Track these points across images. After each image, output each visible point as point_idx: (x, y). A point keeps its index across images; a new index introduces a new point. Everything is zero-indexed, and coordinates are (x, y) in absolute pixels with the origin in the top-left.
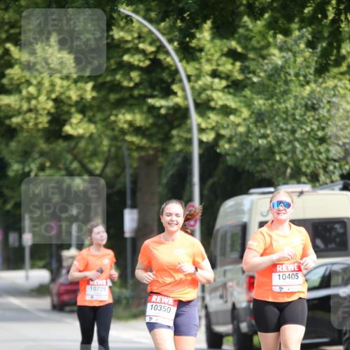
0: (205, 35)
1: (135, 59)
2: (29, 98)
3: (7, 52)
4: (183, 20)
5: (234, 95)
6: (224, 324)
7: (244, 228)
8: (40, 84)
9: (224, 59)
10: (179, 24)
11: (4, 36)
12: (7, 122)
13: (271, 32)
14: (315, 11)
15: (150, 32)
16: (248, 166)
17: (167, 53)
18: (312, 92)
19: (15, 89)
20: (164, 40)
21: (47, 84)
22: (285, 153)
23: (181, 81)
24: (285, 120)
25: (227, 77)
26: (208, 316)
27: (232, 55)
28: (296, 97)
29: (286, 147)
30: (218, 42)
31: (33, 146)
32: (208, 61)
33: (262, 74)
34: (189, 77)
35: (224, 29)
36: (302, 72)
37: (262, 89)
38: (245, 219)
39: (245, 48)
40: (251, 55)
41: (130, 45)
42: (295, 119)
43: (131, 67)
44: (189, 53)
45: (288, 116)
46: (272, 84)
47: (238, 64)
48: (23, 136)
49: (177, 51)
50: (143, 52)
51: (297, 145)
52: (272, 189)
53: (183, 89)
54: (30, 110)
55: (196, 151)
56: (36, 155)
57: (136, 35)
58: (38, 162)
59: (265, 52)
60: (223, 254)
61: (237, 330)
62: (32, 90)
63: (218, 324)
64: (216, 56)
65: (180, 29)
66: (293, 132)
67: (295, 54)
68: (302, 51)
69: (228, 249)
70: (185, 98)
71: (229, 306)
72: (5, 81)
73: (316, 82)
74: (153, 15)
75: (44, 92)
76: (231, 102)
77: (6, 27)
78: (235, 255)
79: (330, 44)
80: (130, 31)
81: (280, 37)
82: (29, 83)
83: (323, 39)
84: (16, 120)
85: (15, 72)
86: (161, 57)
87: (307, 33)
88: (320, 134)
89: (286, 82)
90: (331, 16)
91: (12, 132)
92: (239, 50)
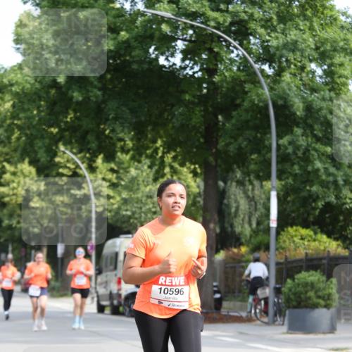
0: (99, 160)
1: (65, 171)
2: (14, 189)
3: (4, 167)
4: (90, 154)
5: (113, 189)
6: (106, 300)
7: (117, 254)
8: (19, 183)
9: (108, 173)
10: (88, 155)
11: (2, 159)
12: (2, 200)
13: (132, 161)
14: (153, 152)
15: (73, 159)
16: (119, 224)
17: (81, 169)
18: (150, 190)
19: (7, 184)
20: (79, 162)
21: (22, 182)
22: (136, 219)
23: (87, 182)
24: (137, 203)
25: (110, 181)
26: (98, 296)
27: (112, 170)
28: (143, 192)
29: (137, 216)
30: (105, 164)
31: (14, 211)
32: (101, 173)
33: (127, 180)
34: (91, 181)
35: (110, 157)
36: (146, 180)
37: (126, 188)
38: (117, 250)
39: (118, 167)
40: (121, 171)
41: (63, 165)
42: (142, 203)
43: (62, 175)
44: (92, 169)
45: (139, 201)
46: (131, 185)
47: (115, 175)
48: (10, 207)
49: (86, 169)
50: (69, 168)
51: (143, 215)
52: (130, 236)
53: (88, 186)
54: (14, 195)
55: (94, 216)
56: (15, 216)
57: (66, 160)
58: (17, 219)
59: (128, 170)
60: (106, 266)
61: (112, 304)
62: (15, 185)
63: (103, 300)
64: (104, 171)
65: (88, 158)
66: (141, 208)
67: (142, 172)
68: (146, 171)
69: (109, 264)
70: (89, 190)
71: (108, 292)
72: (2, 180)
73: (152, 185)
74: (74, 151)
75: (21, 186)
76: (111, 193)
77: (3, 155)
78: (112, 267)
79: (160, 168)
80: (63, 158)
81: (136, 164)
82: (13, 182)
83: (156, 165)
84: (7, 199)
85: (7, 176)
86: (78, 170)
87: (148, 162)
88: (154, 210)
89: (138, 185)
90: (160, 154)
91: (4, 205)
92: (116, 168)
